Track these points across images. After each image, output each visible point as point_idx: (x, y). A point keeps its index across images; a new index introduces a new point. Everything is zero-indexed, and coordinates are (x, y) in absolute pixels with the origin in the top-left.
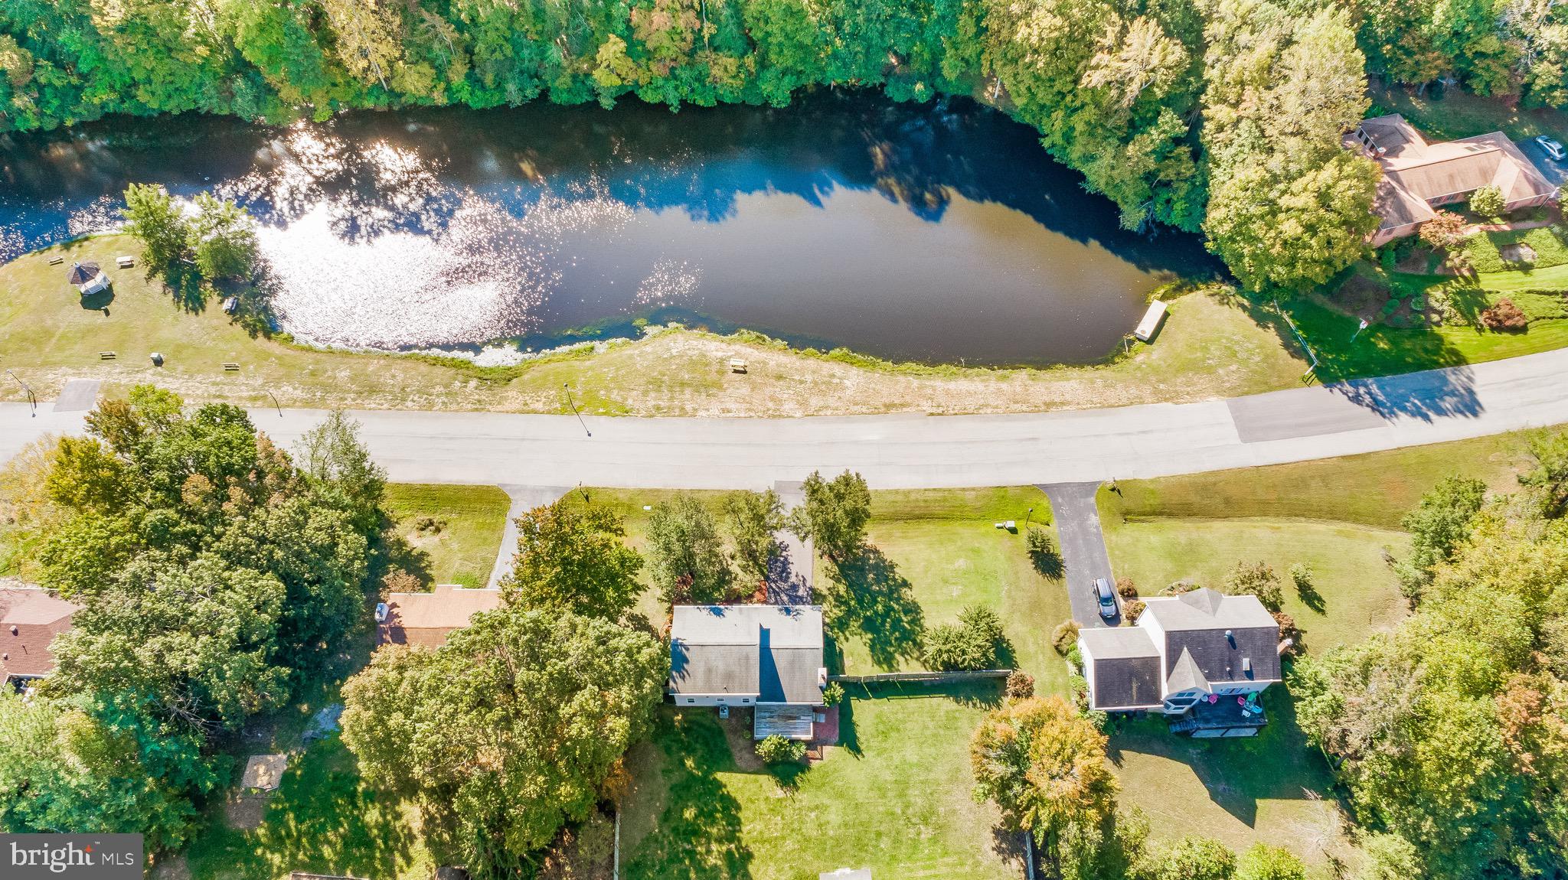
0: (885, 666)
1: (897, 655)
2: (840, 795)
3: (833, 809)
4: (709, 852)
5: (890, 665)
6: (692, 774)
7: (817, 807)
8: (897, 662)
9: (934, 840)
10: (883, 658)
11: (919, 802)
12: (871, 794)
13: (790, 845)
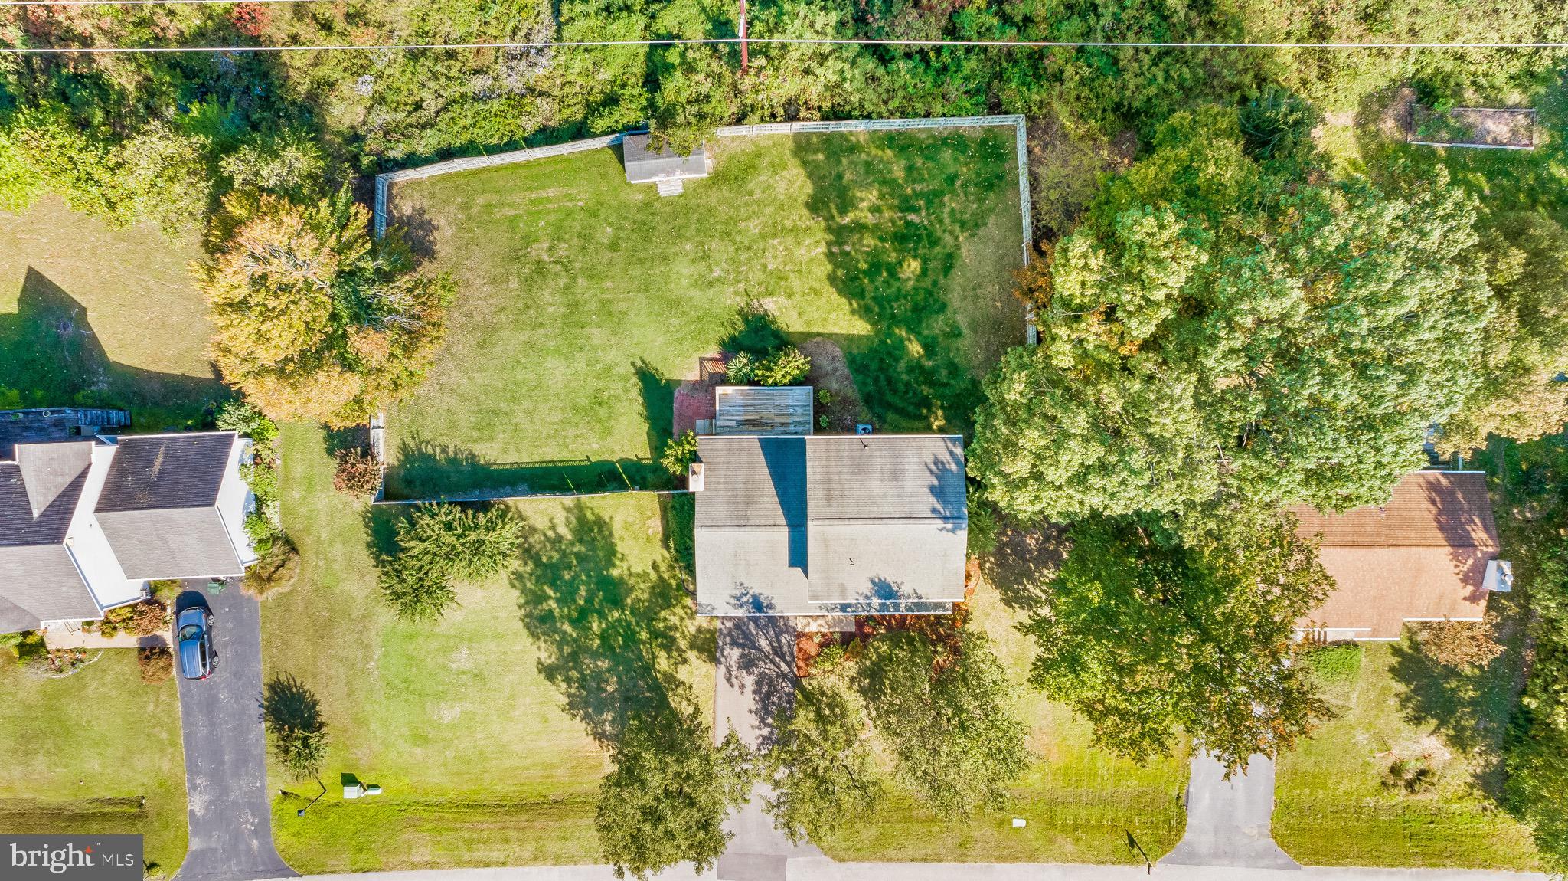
0: (590, 517)
1: (570, 537)
2: (672, 304)
3: (684, 282)
4: (875, 210)
5: (581, 519)
6: (910, 330)
7: (711, 284)
8: (568, 523)
9: (528, 240)
10: (592, 530)
11: (547, 296)
12: (624, 306)
13: (754, 227)
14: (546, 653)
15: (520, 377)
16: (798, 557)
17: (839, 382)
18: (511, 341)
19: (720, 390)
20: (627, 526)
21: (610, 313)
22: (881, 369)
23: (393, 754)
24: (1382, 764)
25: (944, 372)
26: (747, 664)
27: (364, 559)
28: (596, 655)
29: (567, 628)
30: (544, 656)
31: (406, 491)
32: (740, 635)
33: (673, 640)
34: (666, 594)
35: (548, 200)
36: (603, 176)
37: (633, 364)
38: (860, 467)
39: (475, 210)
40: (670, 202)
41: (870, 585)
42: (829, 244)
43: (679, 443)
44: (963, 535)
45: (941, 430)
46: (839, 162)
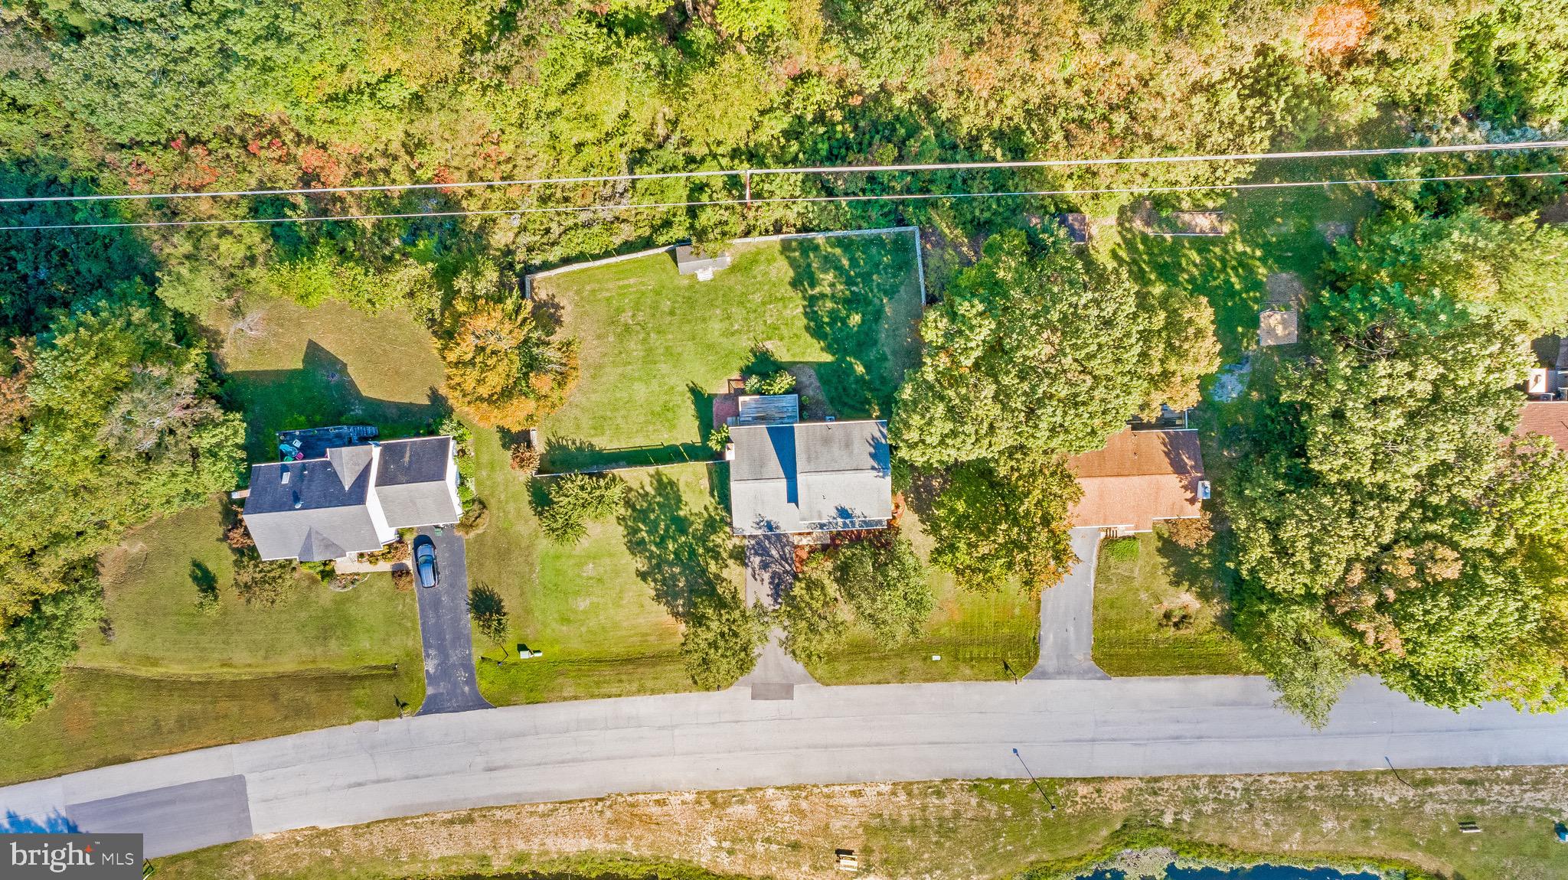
0: (665, 480)
1: (653, 493)
2: (710, 347)
3: (717, 334)
4: (832, 285)
5: (660, 481)
6: (856, 358)
7: (733, 334)
8: (652, 484)
9: (619, 311)
10: (666, 488)
11: (632, 345)
12: (680, 350)
13: (757, 298)
14: (641, 564)
15: (618, 396)
16: (793, 497)
17: (814, 389)
18: (611, 374)
19: (741, 399)
20: (687, 484)
21: (671, 354)
22: (839, 381)
23: (549, 631)
24: (1159, 611)
25: (878, 382)
26: (765, 566)
27: (527, 511)
28: (671, 564)
29: (653, 548)
30: (640, 566)
31: (554, 468)
32: (761, 549)
33: (719, 553)
34: (712, 525)
35: (630, 286)
36: (663, 270)
37: (687, 385)
38: (827, 441)
39: (586, 294)
40: (706, 284)
41: (836, 511)
42: (804, 307)
43: (719, 432)
44: (889, 479)
45: (878, 418)
46: (808, 256)
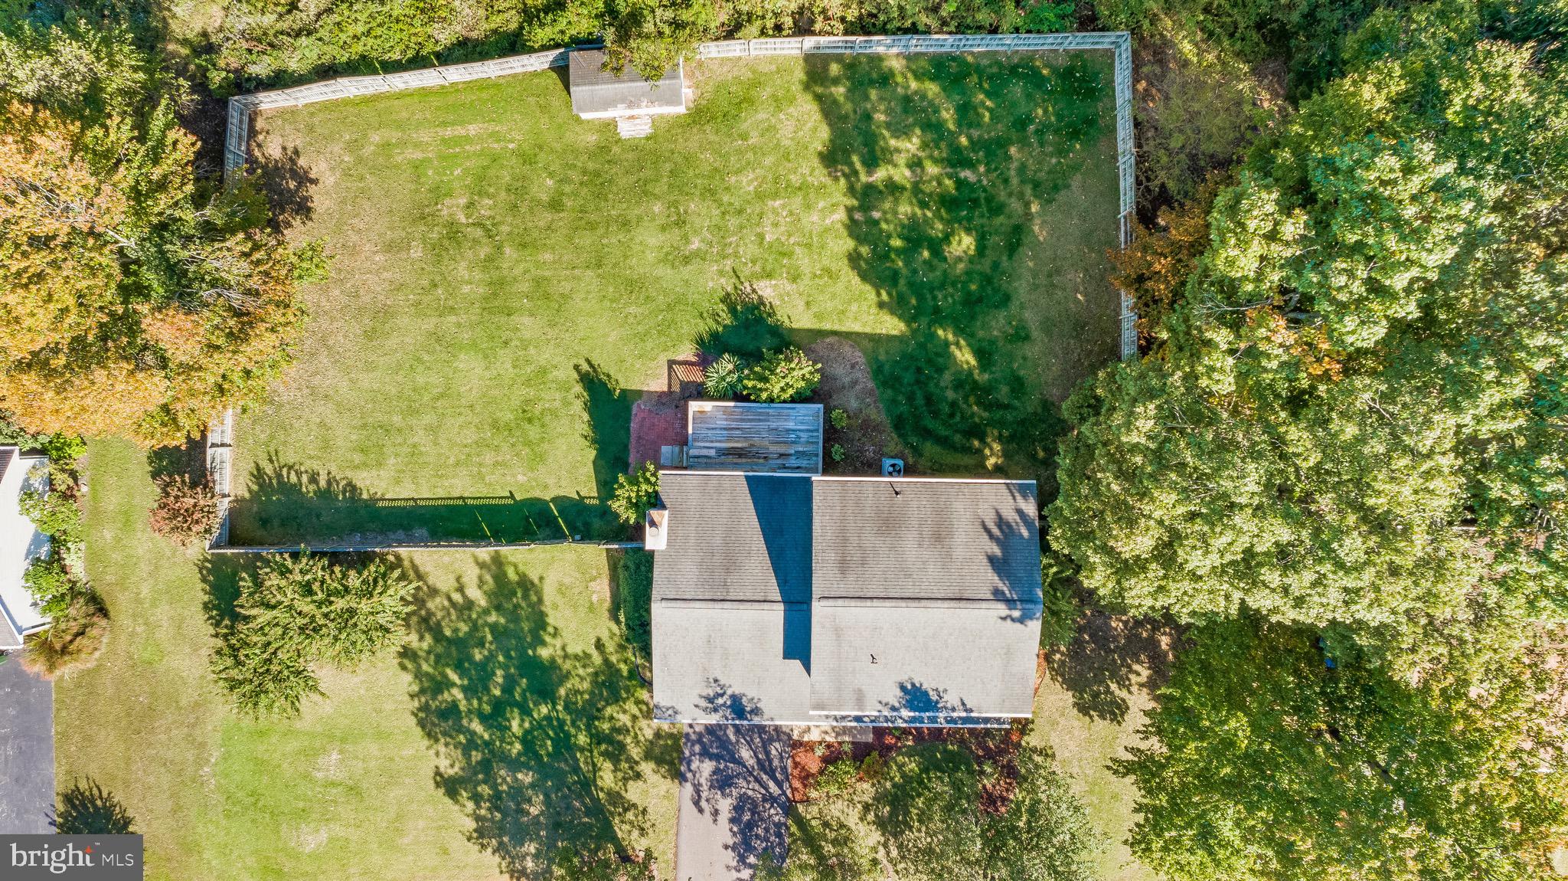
0: (512, 575)
1: (483, 602)
2: (633, 286)
3: (651, 257)
4: (915, 164)
5: (500, 578)
6: (960, 331)
7: (687, 260)
8: (481, 582)
9: (439, 193)
10: (515, 594)
11: (462, 270)
12: (567, 286)
13: (747, 183)
14: (447, 760)
15: (421, 380)
16: (798, 647)
17: (860, 398)
18: (410, 330)
19: (694, 406)
20: (562, 590)
21: (547, 296)
22: (918, 382)
25: (1005, 389)
26: (722, 782)
27: (200, 626)
28: (515, 765)
29: (477, 726)
30: (444, 764)
31: (260, 533)
32: (714, 743)
33: (622, 747)
34: (612, 684)
35: (467, 139)
36: (544, 109)
37: (576, 367)
38: (889, 523)
39: (368, 150)
40: (634, 146)
41: (899, 693)
42: (850, 210)
43: (634, 481)
44: (1035, 627)
45: (999, 471)
46: (867, 98)
